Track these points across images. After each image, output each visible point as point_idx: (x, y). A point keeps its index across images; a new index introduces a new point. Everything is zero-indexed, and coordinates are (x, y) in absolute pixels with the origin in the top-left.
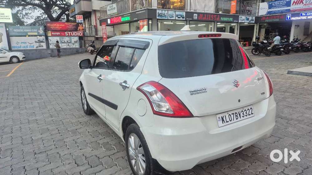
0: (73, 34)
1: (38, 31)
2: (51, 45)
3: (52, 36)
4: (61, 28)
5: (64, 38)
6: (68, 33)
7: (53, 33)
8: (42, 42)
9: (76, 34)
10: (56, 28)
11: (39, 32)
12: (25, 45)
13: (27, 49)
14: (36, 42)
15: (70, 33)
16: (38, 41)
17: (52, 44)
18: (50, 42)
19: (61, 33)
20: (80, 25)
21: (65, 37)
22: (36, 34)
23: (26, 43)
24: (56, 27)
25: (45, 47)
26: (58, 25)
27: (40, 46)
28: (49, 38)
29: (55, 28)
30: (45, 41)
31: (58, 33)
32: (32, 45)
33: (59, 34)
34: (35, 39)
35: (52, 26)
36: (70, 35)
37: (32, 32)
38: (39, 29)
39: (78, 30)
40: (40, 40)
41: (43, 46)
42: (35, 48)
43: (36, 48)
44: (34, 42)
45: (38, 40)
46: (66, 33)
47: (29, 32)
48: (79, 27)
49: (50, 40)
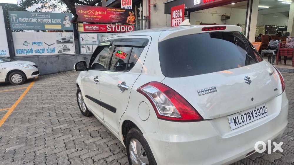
0: (118, 29)
1: (62, 21)
2: (83, 47)
3: (86, 31)
4: (100, 17)
5: (104, 36)
6: (111, 28)
7: (86, 27)
8: (69, 42)
9: (123, 28)
10: (93, 18)
11: (64, 25)
12: (40, 47)
13: (43, 54)
14: (58, 42)
15: (115, 28)
16: (61, 41)
17: (85, 46)
18: (82, 43)
19: (100, 26)
20: (130, 13)
21: (106, 35)
22: (59, 27)
23: (41, 43)
24: (92, 16)
25: (73, 51)
26: (96, 13)
27: (64, 50)
28: (81, 35)
29: (91, 18)
30: (73, 40)
31: (95, 27)
32: (52, 47)
33: (97, 28)
34: (58, 36)
35: (85, 14)
36: (113, 30)
37: (52, 24)
38: (65, 19)
39: (127, 21)
40: (65, 39)
41: (69, 50)
42: (56, 53)
43: (59, 52)
44: (55, 42)
45: (63, 39)
46: (107, 27)
47: (48, 24)
48: (129, 18)
49: (81, 39)
